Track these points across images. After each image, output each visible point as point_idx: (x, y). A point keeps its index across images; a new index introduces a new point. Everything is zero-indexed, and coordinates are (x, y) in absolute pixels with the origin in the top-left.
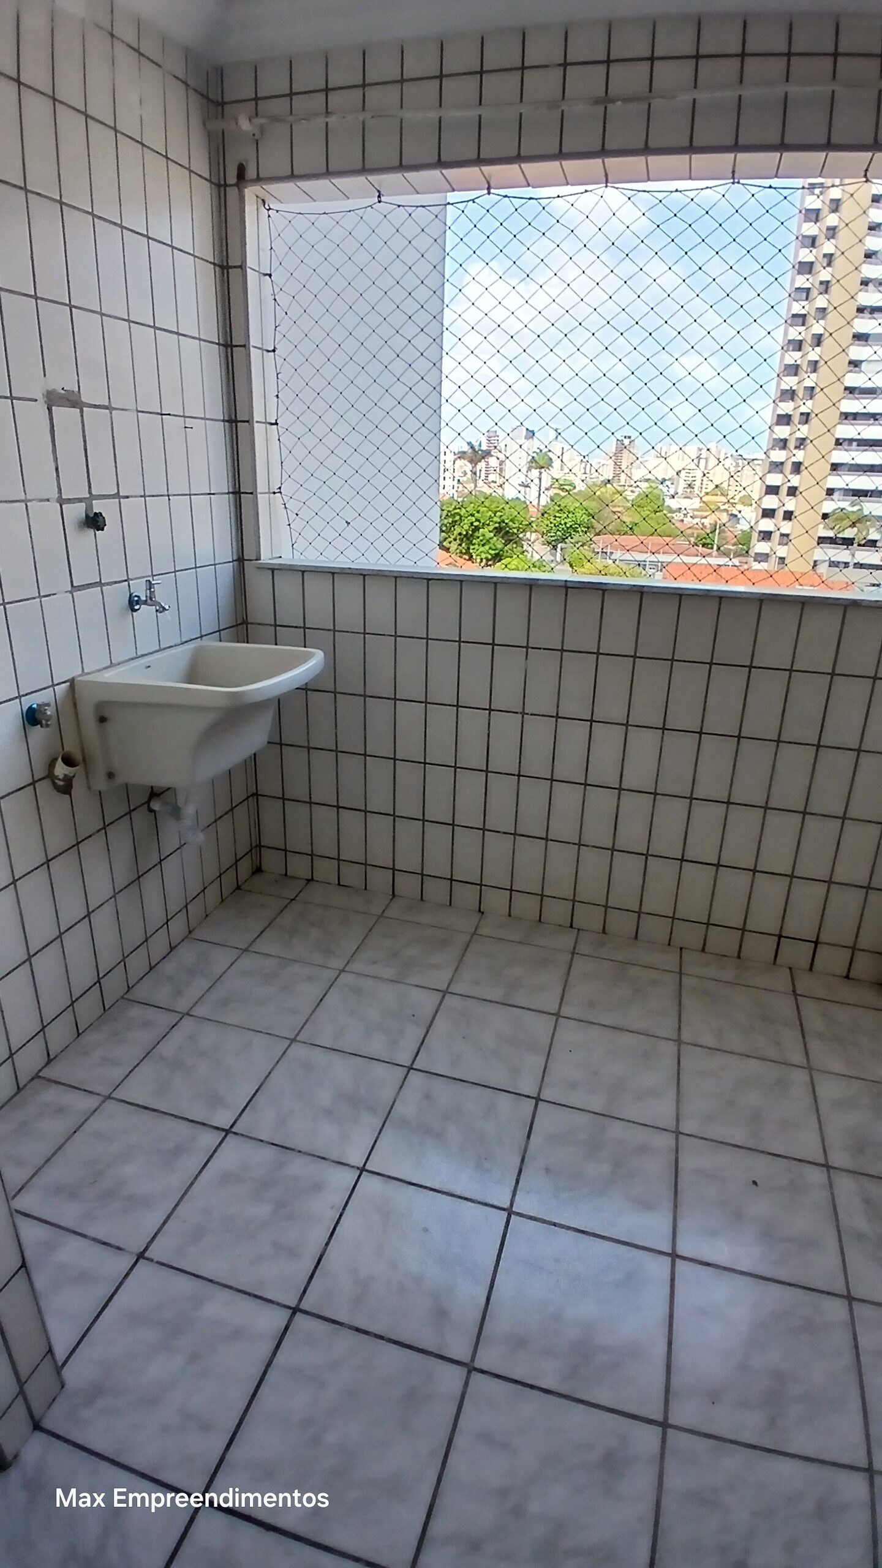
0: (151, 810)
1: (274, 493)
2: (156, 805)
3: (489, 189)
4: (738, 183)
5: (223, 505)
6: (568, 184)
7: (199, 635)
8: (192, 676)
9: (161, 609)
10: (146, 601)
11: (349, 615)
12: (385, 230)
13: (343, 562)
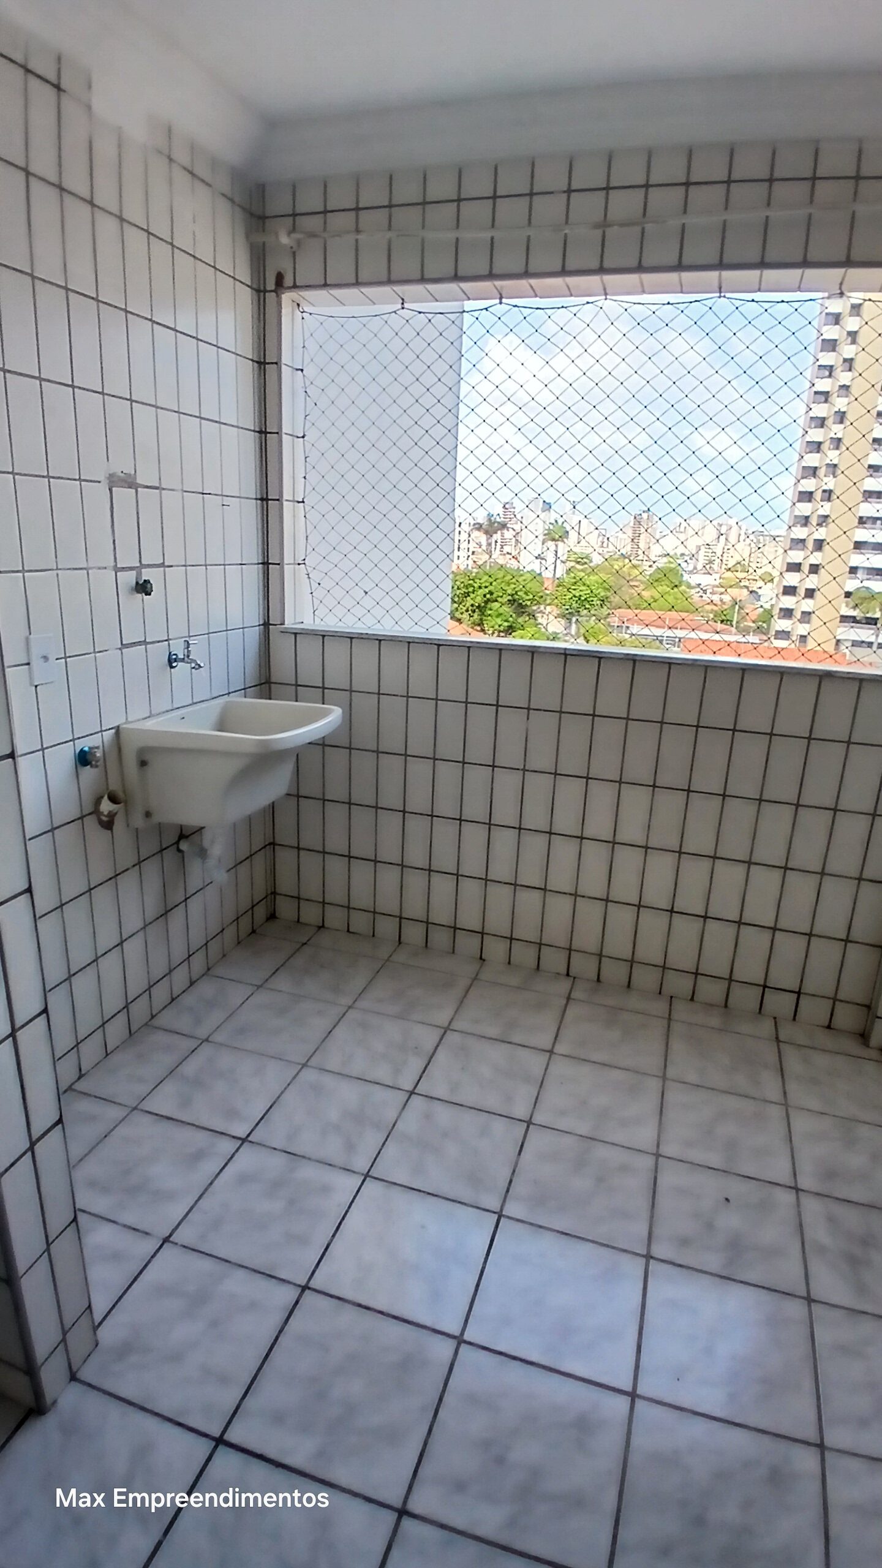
0: (179, 850)
1: (299, 564)
2: (184, 846)
3: (501, 298)
4: (724, 297)
5: (254, 573)
6: (571, 295)
7: (227, 692)
8: (221, 726)
9: (197, 667)
10: (184, 659)
11: (365, 676)
12: (408, 334)
13: (359, 628)
